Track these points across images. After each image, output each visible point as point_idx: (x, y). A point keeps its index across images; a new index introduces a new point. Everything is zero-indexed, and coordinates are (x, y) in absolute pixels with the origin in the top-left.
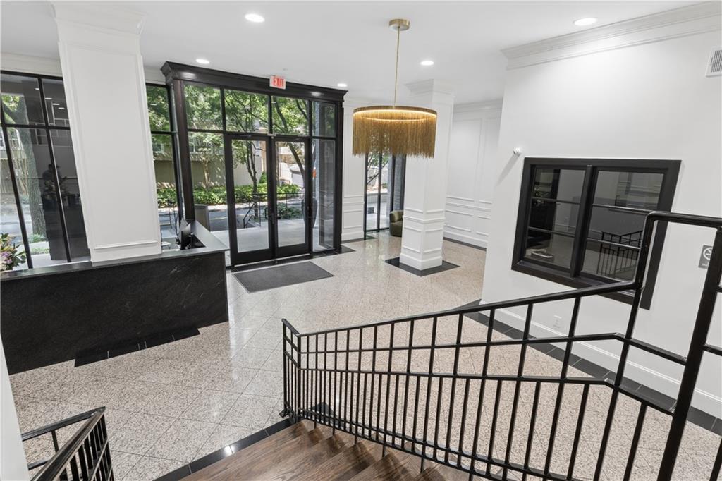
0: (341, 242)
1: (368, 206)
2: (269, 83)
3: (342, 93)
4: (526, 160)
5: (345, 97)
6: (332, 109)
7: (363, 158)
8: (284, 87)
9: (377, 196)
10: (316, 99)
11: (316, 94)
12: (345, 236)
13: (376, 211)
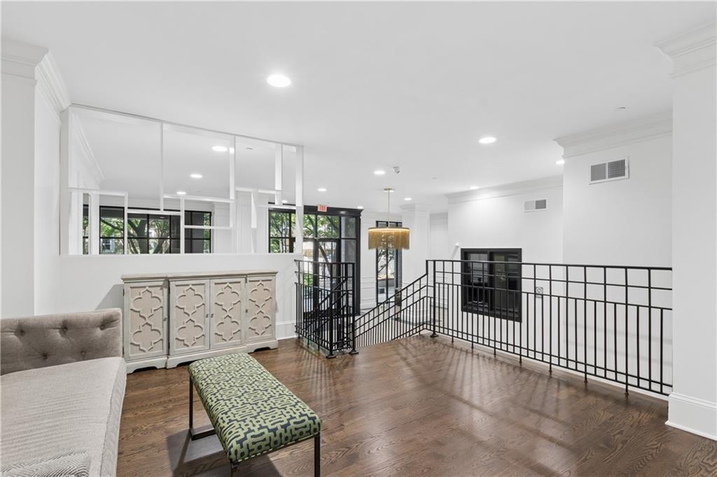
0: (360, 310)
1: (379, 288)
2: (317, 209)
3: (360, 211)
4: (462, 250)
5: (362, 213)
6: (353, 220)
7: (374, 251)
8: (326, 211)
9: (385, 282)
10: (343, 215)
11: (343, 212)
12: (363, 305)
13: (385, 291)
